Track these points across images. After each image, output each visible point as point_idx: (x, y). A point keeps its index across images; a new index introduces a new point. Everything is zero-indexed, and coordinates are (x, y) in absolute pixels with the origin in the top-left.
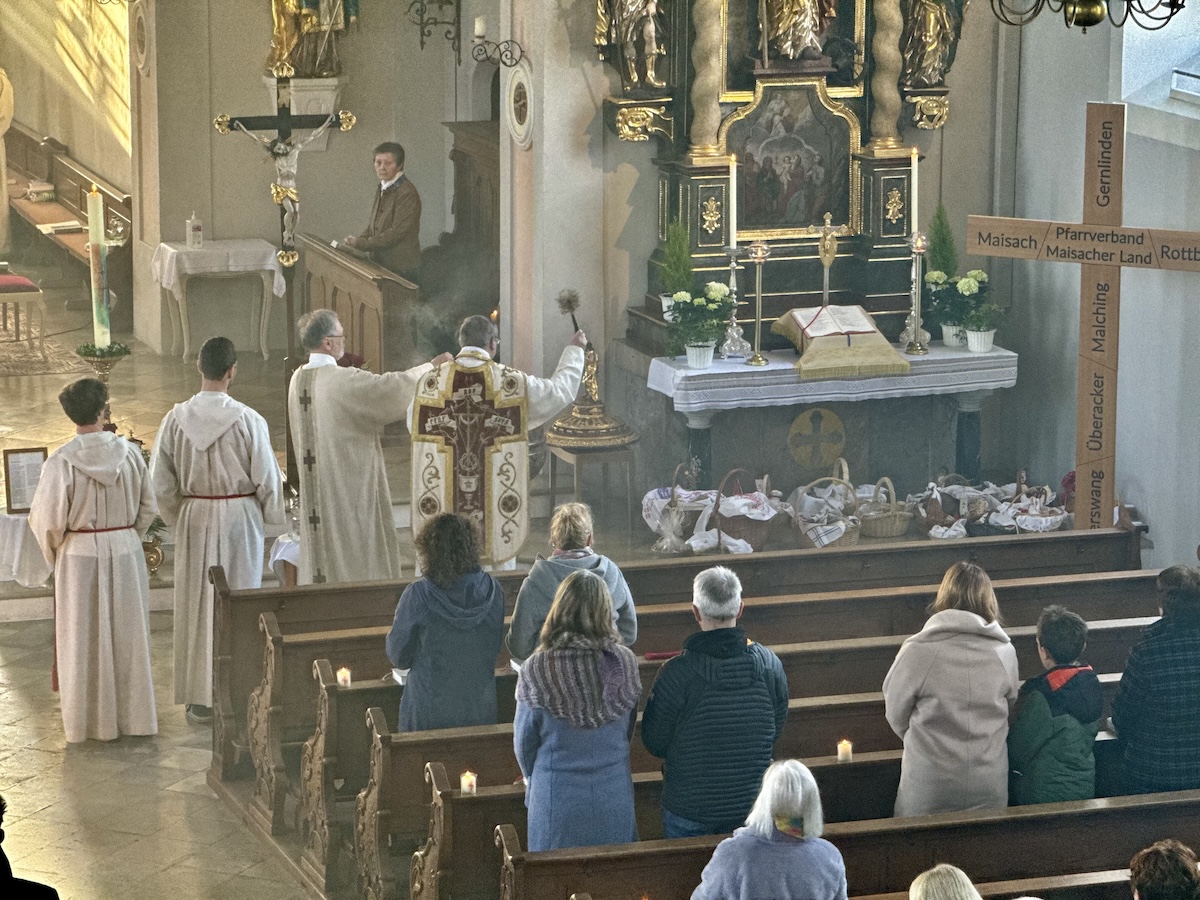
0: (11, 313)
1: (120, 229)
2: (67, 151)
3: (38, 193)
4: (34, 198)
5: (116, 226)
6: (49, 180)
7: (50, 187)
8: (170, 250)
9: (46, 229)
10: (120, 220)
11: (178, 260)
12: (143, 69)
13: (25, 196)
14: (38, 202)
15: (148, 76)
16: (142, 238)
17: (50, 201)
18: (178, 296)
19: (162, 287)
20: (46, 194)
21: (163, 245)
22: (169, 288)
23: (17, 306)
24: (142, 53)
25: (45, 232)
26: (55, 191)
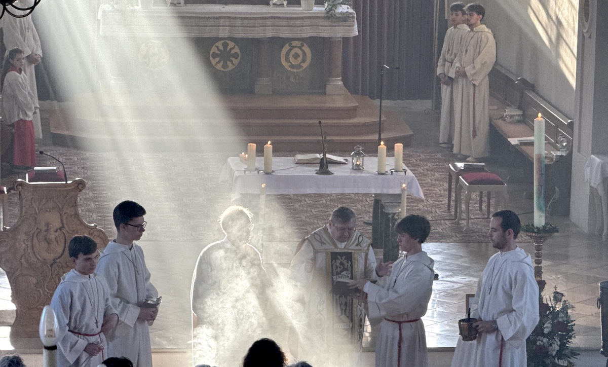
0: (485, 199)
1: (564, 144)
2: (533, 88)
3: (511, 116)
4: (508, 119)
5: (562, 142)
6: (520, 108)
7: (520, 112)
8: (597, 160)
9: (514, 141)
10: (565, 137)
11: (603, 167)
12: (587, 32)
13: (502, 118)
14: (511, 123)
15: (590, 37)
16: (579, 151)
17: (519, 122)
18: (601, 192)
19: (591, 186)
20: (517, 118)
21: (593, 156)
22: (595, 186)
23: (489, 194)
24: (587, 21)
25: (513, 143)
26: (524, 115)
